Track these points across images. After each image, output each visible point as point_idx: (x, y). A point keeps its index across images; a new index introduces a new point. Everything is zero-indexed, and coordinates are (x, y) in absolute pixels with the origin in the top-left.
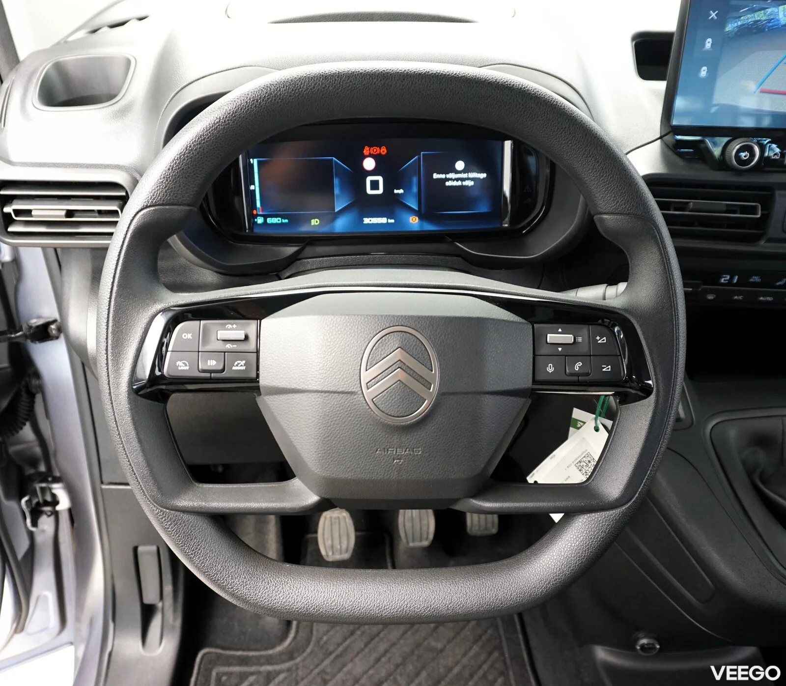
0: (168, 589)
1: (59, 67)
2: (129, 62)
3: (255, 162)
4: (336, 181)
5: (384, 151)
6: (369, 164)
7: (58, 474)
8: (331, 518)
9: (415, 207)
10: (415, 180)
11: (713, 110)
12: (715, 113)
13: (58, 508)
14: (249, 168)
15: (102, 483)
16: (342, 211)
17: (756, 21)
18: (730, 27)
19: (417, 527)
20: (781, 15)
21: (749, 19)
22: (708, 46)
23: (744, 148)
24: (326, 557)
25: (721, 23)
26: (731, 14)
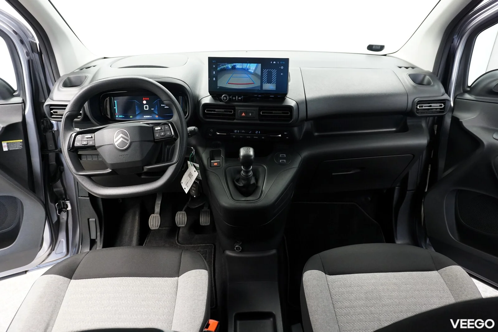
0: (99, 234)
1: (69, 79)
2: (86, 77)
3: (116, 101)
4: (136, 107)
5: (148, 99)
6: (145, 102)
7: (68, 198)
8: (153, 216)
9: (157, 113)
10: (157, 106)
12: (218, 89)
13: (68, 209)
14: (114, 103)
15: (79, 197)
16: (138, 114)
17: (224, 68)
18: (218, 69)
19: (181, 220)
20: (229, 66)
21: (222, 67)
22: (214, 73)
23: (224, 96)
24: (150, 228)
25: (216, 68)
26: (218, 66)
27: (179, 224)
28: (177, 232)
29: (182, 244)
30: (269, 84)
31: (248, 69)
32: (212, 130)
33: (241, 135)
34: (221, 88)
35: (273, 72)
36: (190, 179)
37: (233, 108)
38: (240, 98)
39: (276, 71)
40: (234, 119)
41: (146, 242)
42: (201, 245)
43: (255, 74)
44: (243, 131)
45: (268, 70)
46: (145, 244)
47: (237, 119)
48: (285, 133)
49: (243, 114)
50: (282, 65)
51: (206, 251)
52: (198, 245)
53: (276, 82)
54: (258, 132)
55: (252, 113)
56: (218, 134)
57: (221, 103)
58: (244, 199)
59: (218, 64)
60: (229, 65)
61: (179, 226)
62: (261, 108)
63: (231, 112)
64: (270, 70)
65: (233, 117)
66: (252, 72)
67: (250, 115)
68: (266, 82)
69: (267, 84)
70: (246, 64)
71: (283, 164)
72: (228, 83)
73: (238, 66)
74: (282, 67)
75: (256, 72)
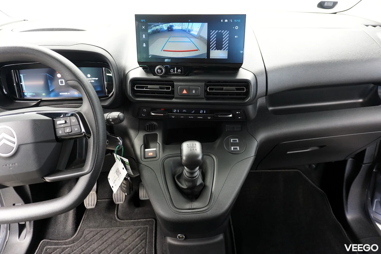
3: (21, 75)
4: (49, 82)
6: (59, 76)
11: (150, 57)
12: (151, 58)
16: (52, 91)
17: (157, 29)
18: (149, 31)
19: (119, 197)
20: (164, 27)
21: (154, 28)
22: (144, 37)
23: (160, 68)
24: (86, 207)
25: (146, 30)
26: (149, 27)
27: (117, 201)
28: (116, 209)
29: (122, 220)
30: (219, 51)
31: (189, 31)
32: (145, 110)
33: (182, 116)
34: (155, 57)
35: (224, 34)
36: (117, 176)
37: (171, 83)
38: (179, 70)
39: (228, 32)
40: (172, 98)
41: (84, 218)
42: (142, 220)
43: (199, 37)
44: (184, 111)
45: (217, 31)
46: (83, 220)
47: (177, 98)
48: (237, 113)
49: (185, 92)
50: (237, 24)
51: (147, 228)
52: (138, 220)
53: (227, 48)
54: (203, 112)
55: (196, 90)
56: (153, 114)
57: (155, 77)
58: (188, 206)
59: (149, 23)
60: (164, 25)
61: (117, 203)
62: (208, 83)
63: (169, 88)
64: (220, 31)
65: (171, 95)
66: (195, 35)
67: (194, 92)
68: (215, 48)
69: (216, 50)
70: (187, 23)
71: (235, 153)
72: (164, 51)
73: (176, 26)
74: (237, 28)
75: (201, 34)
